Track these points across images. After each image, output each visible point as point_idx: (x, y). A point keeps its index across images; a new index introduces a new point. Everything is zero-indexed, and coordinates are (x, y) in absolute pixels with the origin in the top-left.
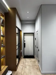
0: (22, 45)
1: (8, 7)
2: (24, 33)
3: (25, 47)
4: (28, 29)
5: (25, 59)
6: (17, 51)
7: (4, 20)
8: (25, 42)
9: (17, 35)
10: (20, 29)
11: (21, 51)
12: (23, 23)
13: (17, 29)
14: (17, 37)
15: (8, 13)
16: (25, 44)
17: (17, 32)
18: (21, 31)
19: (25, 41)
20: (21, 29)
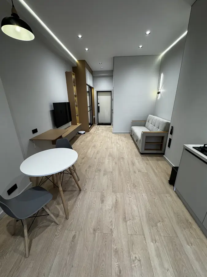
0: (95, 109)
1: (76, 60)
2: (97, 92)
3: (99, 112)
4: (104, 85)
5: (99, 126)
6: (89, 112)
7: (75, 78)
8: (99, 105)
9: (88, 94)
10: (91, 85)
11: (94, 117)
12: (95, 75)
13: (87, 87)
14: (88, 97)
15: (76, 67)
16: (98, 108)
17: (88, 90)
18: (93, 88)
19: (99, 103)
20: (93, 86)
